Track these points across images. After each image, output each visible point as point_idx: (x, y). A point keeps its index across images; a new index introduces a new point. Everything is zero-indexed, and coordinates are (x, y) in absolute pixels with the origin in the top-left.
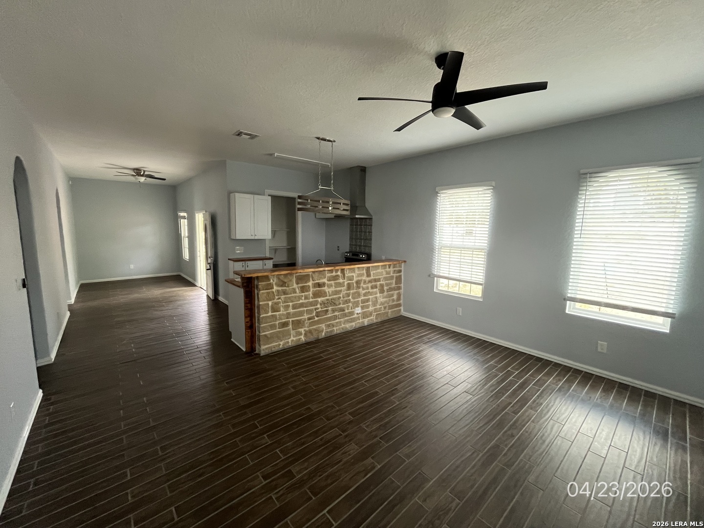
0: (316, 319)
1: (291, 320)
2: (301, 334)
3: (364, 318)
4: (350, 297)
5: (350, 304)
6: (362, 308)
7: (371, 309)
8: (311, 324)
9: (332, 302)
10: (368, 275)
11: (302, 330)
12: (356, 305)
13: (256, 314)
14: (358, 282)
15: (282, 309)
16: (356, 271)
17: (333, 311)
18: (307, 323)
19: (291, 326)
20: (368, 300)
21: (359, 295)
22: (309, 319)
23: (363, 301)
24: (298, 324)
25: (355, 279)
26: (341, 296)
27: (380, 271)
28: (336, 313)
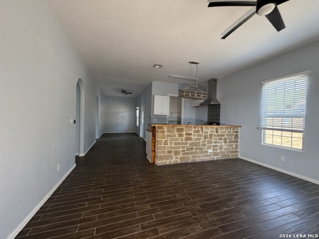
0: (187, 152)
1: (173, 150)
2: (178, 158)
3: (214, 156)
4: (206, 143)
5: (206, 147)
6: (213, 150)
7: (218, 151)
8: (183, 154)
9: (196, 144)
10: (217, 132)
11: (179, 156)
12: (209, 148)
13: (157, 145)
14: (211, 135)
15: (169, 144)
16: (210, 130)
17: (196, 149)
18: (181, 153)
20: (217, 146)
21: (211, 142)
22: (183, 151)
23: (214, 146)
24: (177, 153)
25: (209, 133)
26: (201, 141)
27: (224, 130)
28: (198, 150)
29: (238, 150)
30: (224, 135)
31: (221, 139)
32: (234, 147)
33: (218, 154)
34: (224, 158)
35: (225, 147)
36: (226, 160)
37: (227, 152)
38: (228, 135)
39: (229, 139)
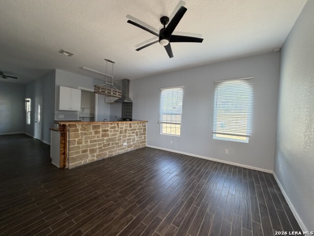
0: (103, 148)
1: (89, 149)
2: (94, 156)
3: (128, 148)
4: (122, 137)
5: (122, 141)
6: (128, 143)
7: (132, 143)
8: (100, 151)
9: (112, 140)
10: (131, 127)
11: (95, 154)
12: (124, 141)
13: (67, 146)
14: (126, 130)
15: (83, 143)
16: (124, 125)
17: (113, 144)
18: (98, 151)
19: (89, 152)
20: (130, 139)
21: (126, 136)
22: (99, 148)
23: (128, 140)
24: (92, 151)
25: (124, 129)
26: (117, 136)
27: (136, 125)
28: (114, 145)
29: (146, 140)
30: (135, 130)
31: (134, 133)
32: (143, 138)
33: (131, 146)
34: (136, 149)
35: (136, 139)
36: (137, 150)
37: (138, 143)
38: (138, 129)
39: (139, 132)
